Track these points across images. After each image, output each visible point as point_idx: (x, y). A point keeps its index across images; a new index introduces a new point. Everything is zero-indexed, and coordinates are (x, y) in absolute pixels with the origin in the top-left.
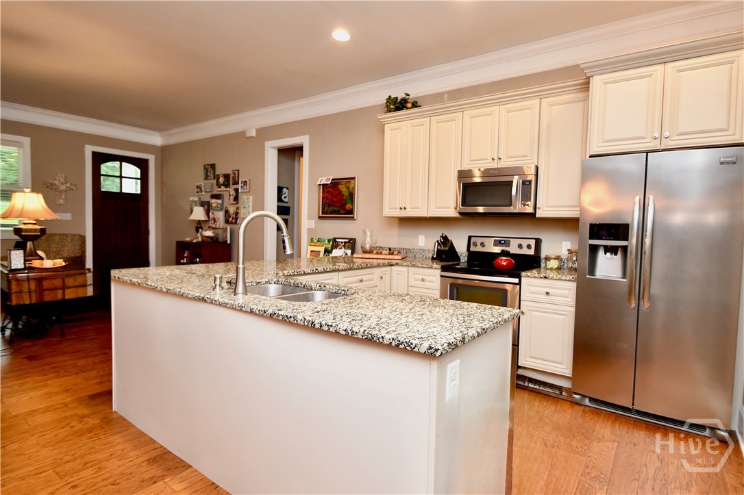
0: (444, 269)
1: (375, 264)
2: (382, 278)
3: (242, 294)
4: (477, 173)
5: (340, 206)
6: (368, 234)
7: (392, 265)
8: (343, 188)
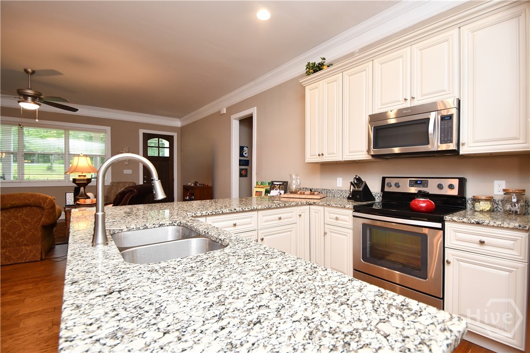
0: (356, 209)
2: (300, 216)
6: (294, 177)
7: (310, 204)
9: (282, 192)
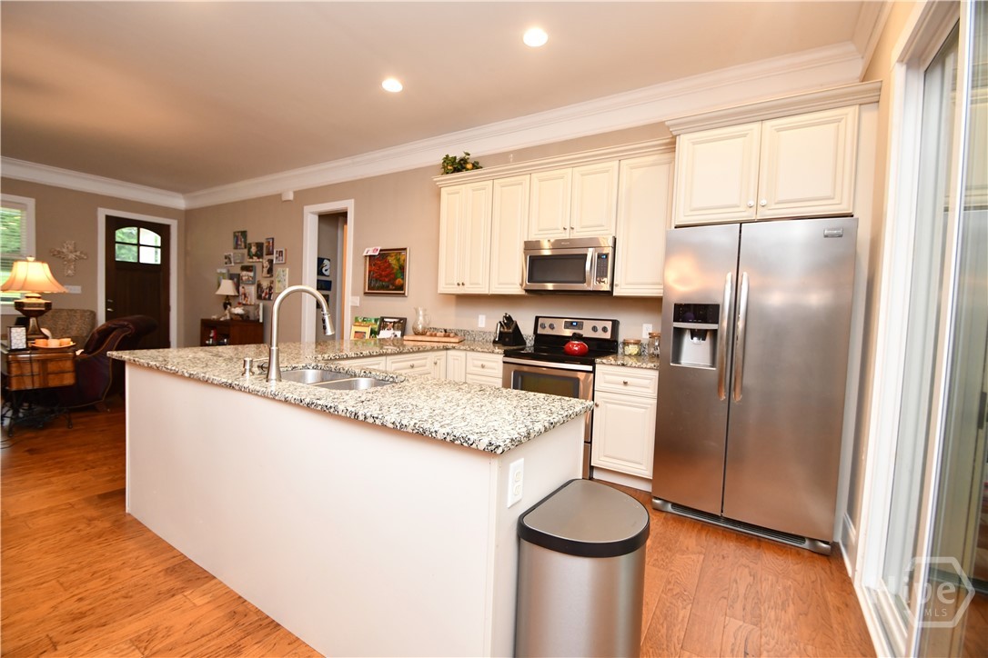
0: (507, 354)
1: (428, 348)
2: (436, 363)
3: (276, 380)
4: (546, 245)
5: (390, 280)
6: (421, 313)
7: (447, 349)
8: (392, 260)
9: (399, 333)
